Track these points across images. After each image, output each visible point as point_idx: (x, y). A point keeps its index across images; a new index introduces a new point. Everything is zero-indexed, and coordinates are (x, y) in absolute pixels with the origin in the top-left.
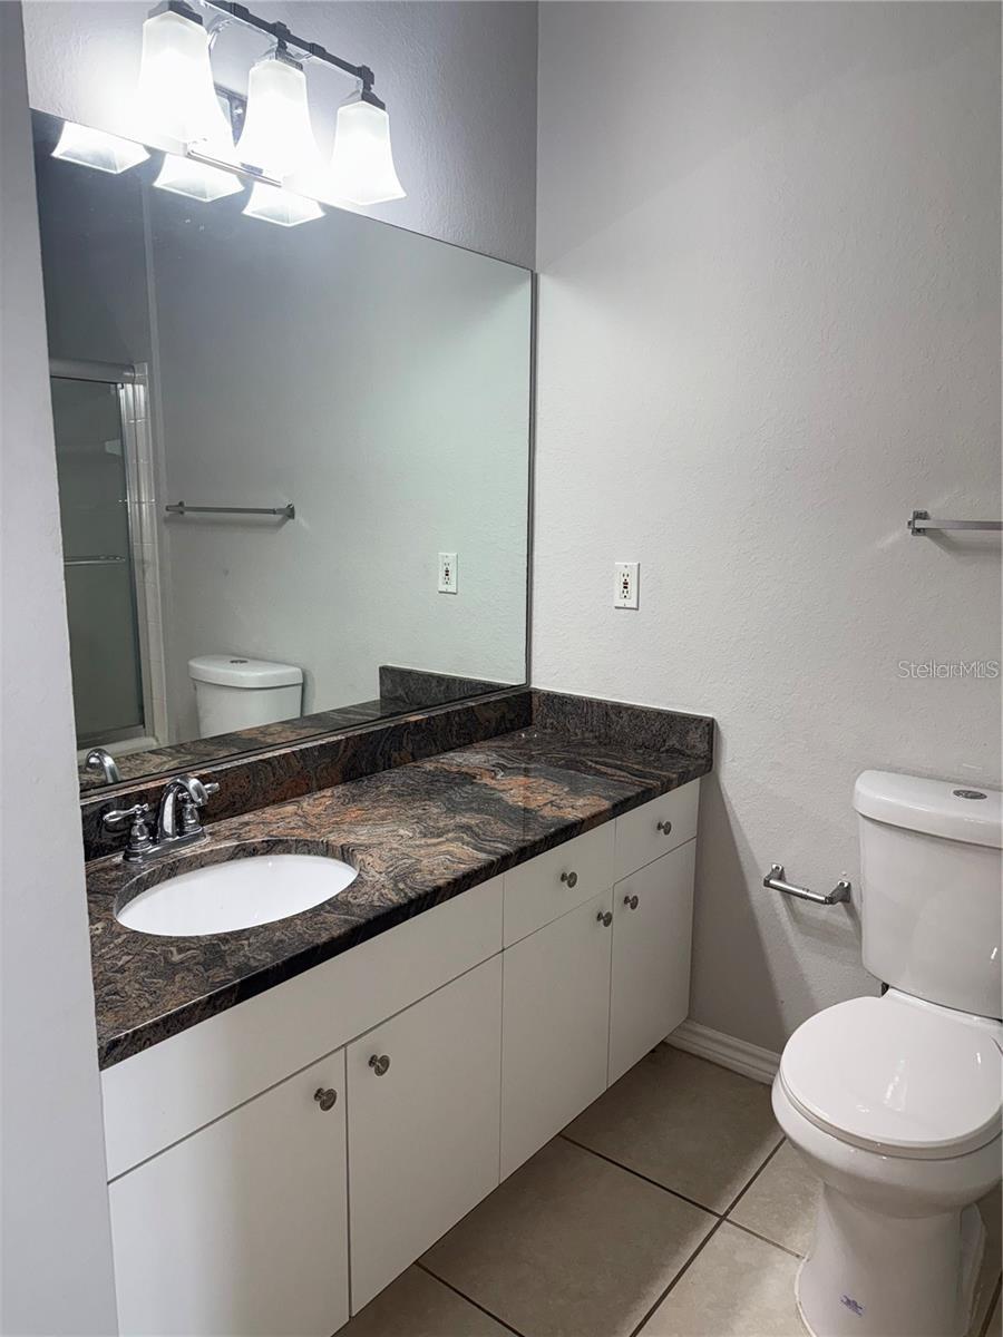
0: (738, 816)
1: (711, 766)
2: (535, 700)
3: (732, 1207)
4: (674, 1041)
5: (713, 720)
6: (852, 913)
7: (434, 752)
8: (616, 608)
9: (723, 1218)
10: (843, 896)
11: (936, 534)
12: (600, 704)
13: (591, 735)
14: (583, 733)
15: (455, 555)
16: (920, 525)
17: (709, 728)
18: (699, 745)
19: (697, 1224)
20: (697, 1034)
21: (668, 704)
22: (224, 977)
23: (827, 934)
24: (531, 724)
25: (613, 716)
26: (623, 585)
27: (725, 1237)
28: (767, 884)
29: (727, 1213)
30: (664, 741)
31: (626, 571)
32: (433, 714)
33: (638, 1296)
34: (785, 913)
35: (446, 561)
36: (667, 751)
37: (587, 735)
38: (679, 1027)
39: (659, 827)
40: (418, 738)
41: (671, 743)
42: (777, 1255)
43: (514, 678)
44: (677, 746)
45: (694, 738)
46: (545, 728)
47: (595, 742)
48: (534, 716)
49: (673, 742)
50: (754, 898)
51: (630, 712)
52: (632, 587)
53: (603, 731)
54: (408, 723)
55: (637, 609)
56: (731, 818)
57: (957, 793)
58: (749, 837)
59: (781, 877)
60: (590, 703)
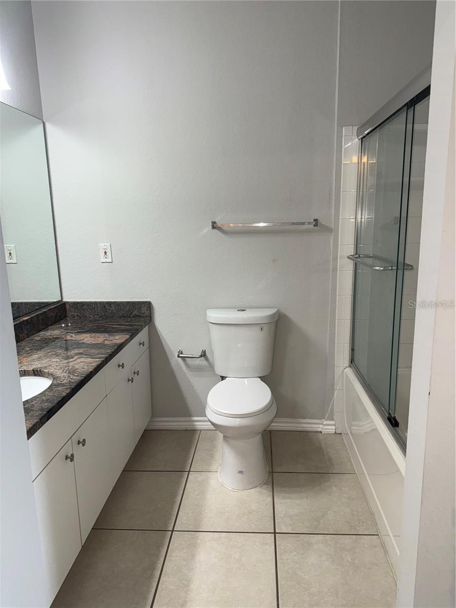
0: (163, 336)
1: (151, 319)
2: (68, 306)
3: (190, 467)
4: (150, 428)
5: (150, 302)
6: (207, 359)
7: (35, 333)
8: (102, 263)
9: (189, 471)
10: (204, 355)
11: (219, 229)
12: (100, 303)
13: (98, 316)
14: (94, 316)
15: (14, 245)
16: (214, 226)
17: (148, 305)
18: (146, 312)
19: (182, 476)
20: (157, 421)
21: (130, 299)
22: (37, 414)
23: (199, 369)
24: (66, 317)
25: (107, 307)
26: (104, 253)
27: (192, 476)
28: (179, 356)
29: (190, 469)
30: (132, 313)
31: (105, 247)
32: (32, 316)
33: (173, 503)
34: (184, 366)
35: (9, 249)
36: (133, 317)
37: (95, 317)
38: (150, 421)
39: (140, 344)
40: (28, 327)
41: (134, 313)
42: (210, 474)
43: (55, 298)
44: (137, 314)
45: (144, 309)
46: (74, 317)
47: (101, 319)
48: (67, 313)
49: (135, 312)
50: (172, 364)
51: (115, 304)
52: (109, 254)
53: (103, 314)
54: (24, 321)
55: (112, 262)
56: (161, 337)
57: (238, 310)
58: (168, 342)
59: (182, 353)
60: (96, 303)
